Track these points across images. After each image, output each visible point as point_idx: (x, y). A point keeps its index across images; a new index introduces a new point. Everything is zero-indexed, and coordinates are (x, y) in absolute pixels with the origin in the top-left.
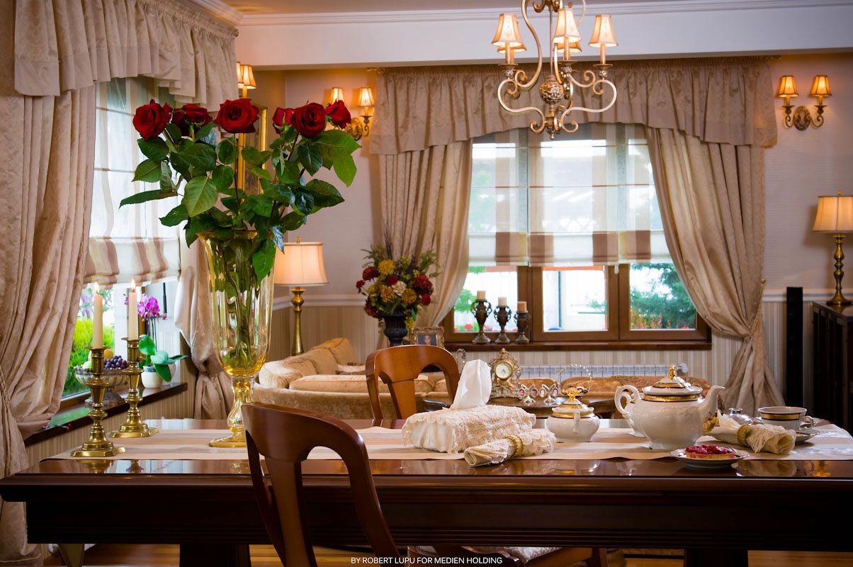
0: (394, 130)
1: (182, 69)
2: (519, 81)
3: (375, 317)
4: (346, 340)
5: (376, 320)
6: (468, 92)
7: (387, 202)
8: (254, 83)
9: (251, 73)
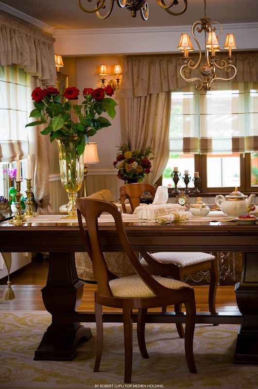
0: (132, 86)
1: (31, 60)
2: (191, 66)
3: (122, 179)
4: (108, 190)
5: (123, 181)
6: (169, 67)
7: (128, 122)
8: (62, 64)
9: (61, 59)
